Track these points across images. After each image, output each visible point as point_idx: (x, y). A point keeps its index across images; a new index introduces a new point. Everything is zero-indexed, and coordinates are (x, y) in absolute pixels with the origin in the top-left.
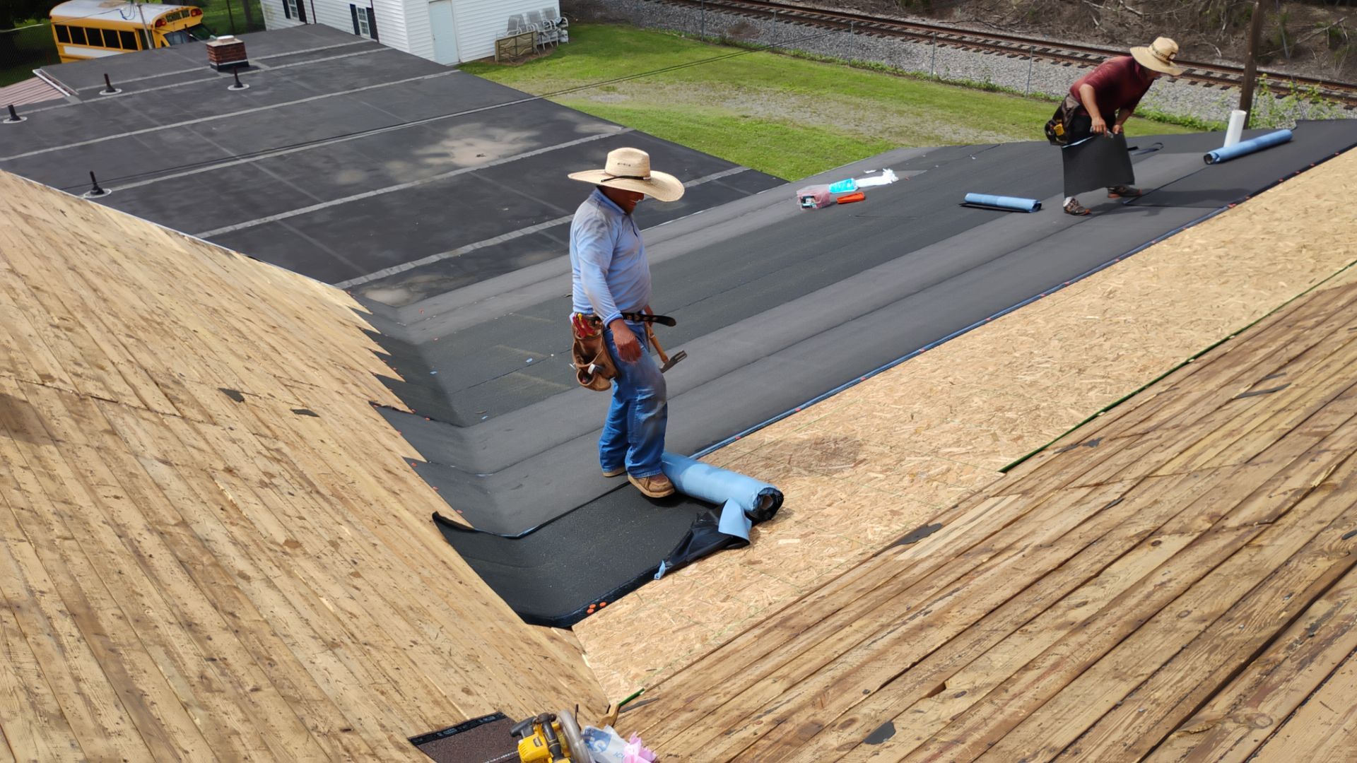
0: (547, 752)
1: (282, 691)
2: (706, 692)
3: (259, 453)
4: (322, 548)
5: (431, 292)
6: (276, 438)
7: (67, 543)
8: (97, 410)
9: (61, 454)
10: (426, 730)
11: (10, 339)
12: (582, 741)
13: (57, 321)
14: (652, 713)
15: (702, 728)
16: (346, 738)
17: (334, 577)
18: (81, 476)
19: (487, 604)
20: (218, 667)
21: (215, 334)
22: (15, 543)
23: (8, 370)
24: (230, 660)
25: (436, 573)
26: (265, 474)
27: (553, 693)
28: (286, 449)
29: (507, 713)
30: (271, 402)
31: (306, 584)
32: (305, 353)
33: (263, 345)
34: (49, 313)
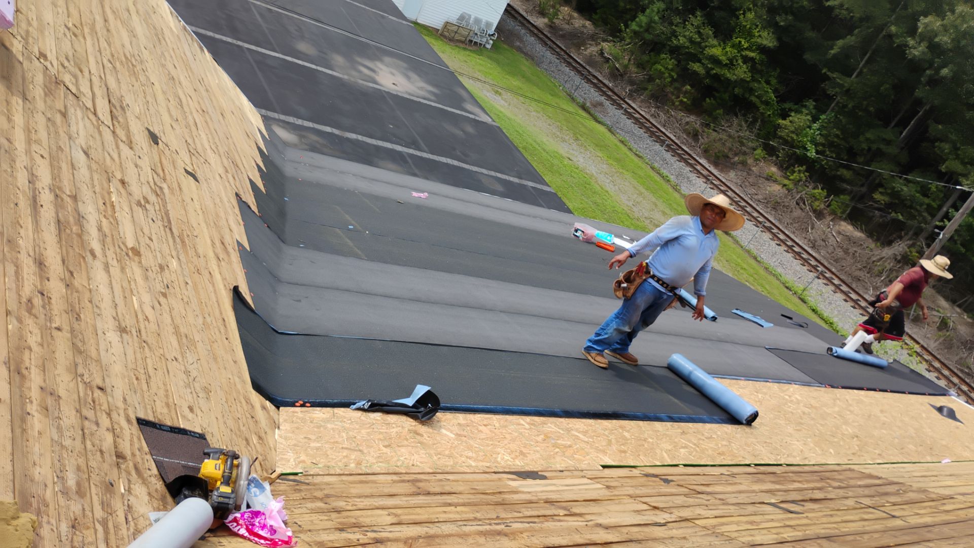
0: (220, 476)
1: (74, 340)
2: (341, 496)
3: (148, 183)
4: (153, 265)
5: (313, 149)
6: (165, 180)
8: (62, 95)
9: (23, 108)
10: (151, 418)
11: (35, 18)
12: (246, 482)
13: (70, 25)
14: (300, 490)
15: (326, 518)
16: (98, 393)
17: (150, 288)
18: (28, 130)
19: (235, 362)
20: (43, 300)
21: (164, 93)
23: (22, 37)
24: (53, 301)
25: (215, 324)
26: (144, 198)
27: (244, 442)
28: (166, 190)
29: (208, 437)
30: (174, 156)
31: (129, 282)
32: (214, 139)
33: (190, 118)
34: (68, 17)
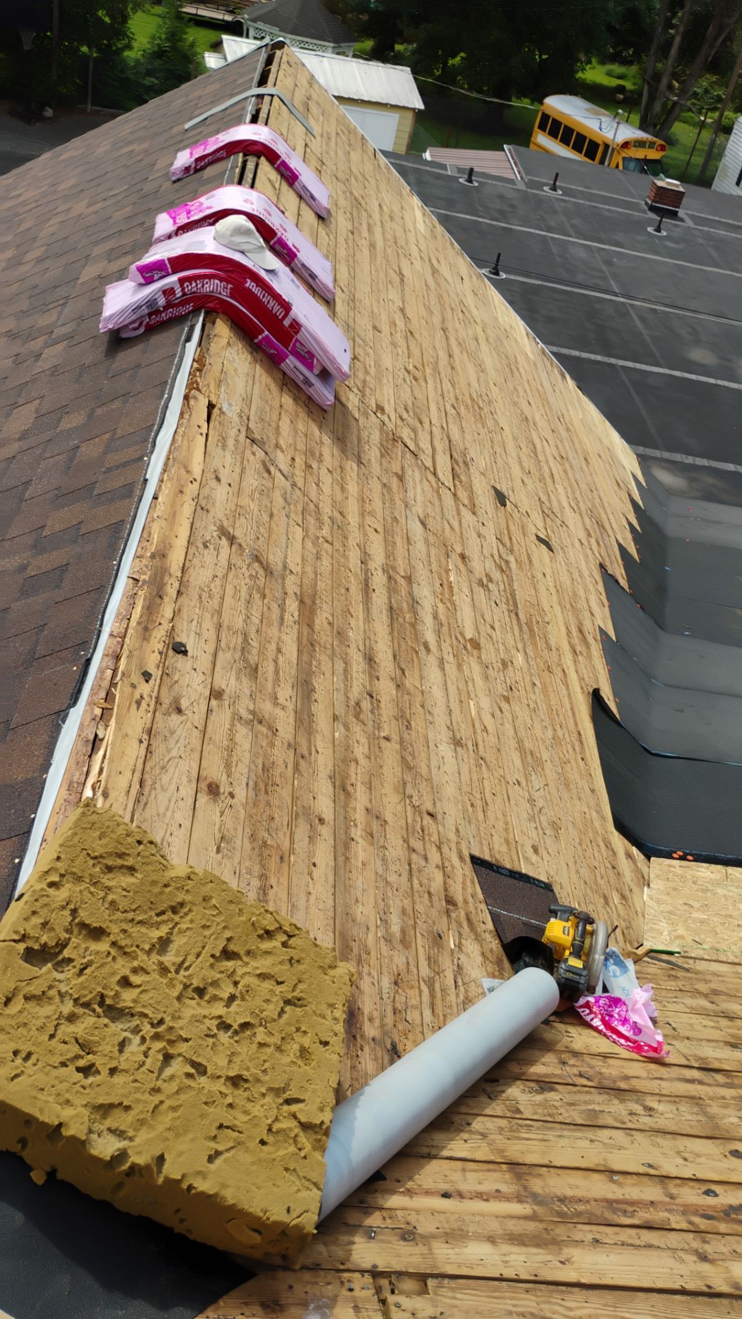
0: (569, 944)
1: (404, 753)
2: (735, 996)
3: (492, 556)
4: (494, 661)
5: (709, 497)
6: (512, 551)
7: (326, 545)
8: (400, 454)
9: (358, 475)
10: (487, 857)
11: (372, 364)
12: (603, 957)
13: (411, 367)
14: (676, 978)
15: (712, 1024)
16: (427, 819)
17: (490, 691)
18: (362, 500)
19: (593, 791)
20: (371, 704)
21: (515, 439)
22: (294, 524)
23: (358, 389)
24: (382, 705)
25: (568, 740)
26: (487, 575)
27: (602, 900)
28: (513, 565)
29: (556, 889)
30: (525, 519)
31: (466, 682)
32: (574, 493)
33: (545, 468)
34: (408, 358)
